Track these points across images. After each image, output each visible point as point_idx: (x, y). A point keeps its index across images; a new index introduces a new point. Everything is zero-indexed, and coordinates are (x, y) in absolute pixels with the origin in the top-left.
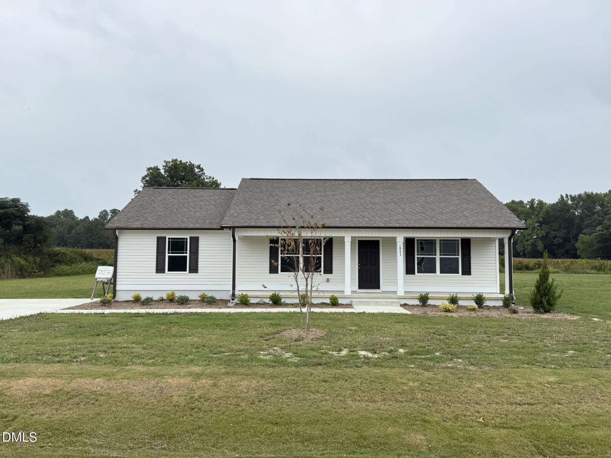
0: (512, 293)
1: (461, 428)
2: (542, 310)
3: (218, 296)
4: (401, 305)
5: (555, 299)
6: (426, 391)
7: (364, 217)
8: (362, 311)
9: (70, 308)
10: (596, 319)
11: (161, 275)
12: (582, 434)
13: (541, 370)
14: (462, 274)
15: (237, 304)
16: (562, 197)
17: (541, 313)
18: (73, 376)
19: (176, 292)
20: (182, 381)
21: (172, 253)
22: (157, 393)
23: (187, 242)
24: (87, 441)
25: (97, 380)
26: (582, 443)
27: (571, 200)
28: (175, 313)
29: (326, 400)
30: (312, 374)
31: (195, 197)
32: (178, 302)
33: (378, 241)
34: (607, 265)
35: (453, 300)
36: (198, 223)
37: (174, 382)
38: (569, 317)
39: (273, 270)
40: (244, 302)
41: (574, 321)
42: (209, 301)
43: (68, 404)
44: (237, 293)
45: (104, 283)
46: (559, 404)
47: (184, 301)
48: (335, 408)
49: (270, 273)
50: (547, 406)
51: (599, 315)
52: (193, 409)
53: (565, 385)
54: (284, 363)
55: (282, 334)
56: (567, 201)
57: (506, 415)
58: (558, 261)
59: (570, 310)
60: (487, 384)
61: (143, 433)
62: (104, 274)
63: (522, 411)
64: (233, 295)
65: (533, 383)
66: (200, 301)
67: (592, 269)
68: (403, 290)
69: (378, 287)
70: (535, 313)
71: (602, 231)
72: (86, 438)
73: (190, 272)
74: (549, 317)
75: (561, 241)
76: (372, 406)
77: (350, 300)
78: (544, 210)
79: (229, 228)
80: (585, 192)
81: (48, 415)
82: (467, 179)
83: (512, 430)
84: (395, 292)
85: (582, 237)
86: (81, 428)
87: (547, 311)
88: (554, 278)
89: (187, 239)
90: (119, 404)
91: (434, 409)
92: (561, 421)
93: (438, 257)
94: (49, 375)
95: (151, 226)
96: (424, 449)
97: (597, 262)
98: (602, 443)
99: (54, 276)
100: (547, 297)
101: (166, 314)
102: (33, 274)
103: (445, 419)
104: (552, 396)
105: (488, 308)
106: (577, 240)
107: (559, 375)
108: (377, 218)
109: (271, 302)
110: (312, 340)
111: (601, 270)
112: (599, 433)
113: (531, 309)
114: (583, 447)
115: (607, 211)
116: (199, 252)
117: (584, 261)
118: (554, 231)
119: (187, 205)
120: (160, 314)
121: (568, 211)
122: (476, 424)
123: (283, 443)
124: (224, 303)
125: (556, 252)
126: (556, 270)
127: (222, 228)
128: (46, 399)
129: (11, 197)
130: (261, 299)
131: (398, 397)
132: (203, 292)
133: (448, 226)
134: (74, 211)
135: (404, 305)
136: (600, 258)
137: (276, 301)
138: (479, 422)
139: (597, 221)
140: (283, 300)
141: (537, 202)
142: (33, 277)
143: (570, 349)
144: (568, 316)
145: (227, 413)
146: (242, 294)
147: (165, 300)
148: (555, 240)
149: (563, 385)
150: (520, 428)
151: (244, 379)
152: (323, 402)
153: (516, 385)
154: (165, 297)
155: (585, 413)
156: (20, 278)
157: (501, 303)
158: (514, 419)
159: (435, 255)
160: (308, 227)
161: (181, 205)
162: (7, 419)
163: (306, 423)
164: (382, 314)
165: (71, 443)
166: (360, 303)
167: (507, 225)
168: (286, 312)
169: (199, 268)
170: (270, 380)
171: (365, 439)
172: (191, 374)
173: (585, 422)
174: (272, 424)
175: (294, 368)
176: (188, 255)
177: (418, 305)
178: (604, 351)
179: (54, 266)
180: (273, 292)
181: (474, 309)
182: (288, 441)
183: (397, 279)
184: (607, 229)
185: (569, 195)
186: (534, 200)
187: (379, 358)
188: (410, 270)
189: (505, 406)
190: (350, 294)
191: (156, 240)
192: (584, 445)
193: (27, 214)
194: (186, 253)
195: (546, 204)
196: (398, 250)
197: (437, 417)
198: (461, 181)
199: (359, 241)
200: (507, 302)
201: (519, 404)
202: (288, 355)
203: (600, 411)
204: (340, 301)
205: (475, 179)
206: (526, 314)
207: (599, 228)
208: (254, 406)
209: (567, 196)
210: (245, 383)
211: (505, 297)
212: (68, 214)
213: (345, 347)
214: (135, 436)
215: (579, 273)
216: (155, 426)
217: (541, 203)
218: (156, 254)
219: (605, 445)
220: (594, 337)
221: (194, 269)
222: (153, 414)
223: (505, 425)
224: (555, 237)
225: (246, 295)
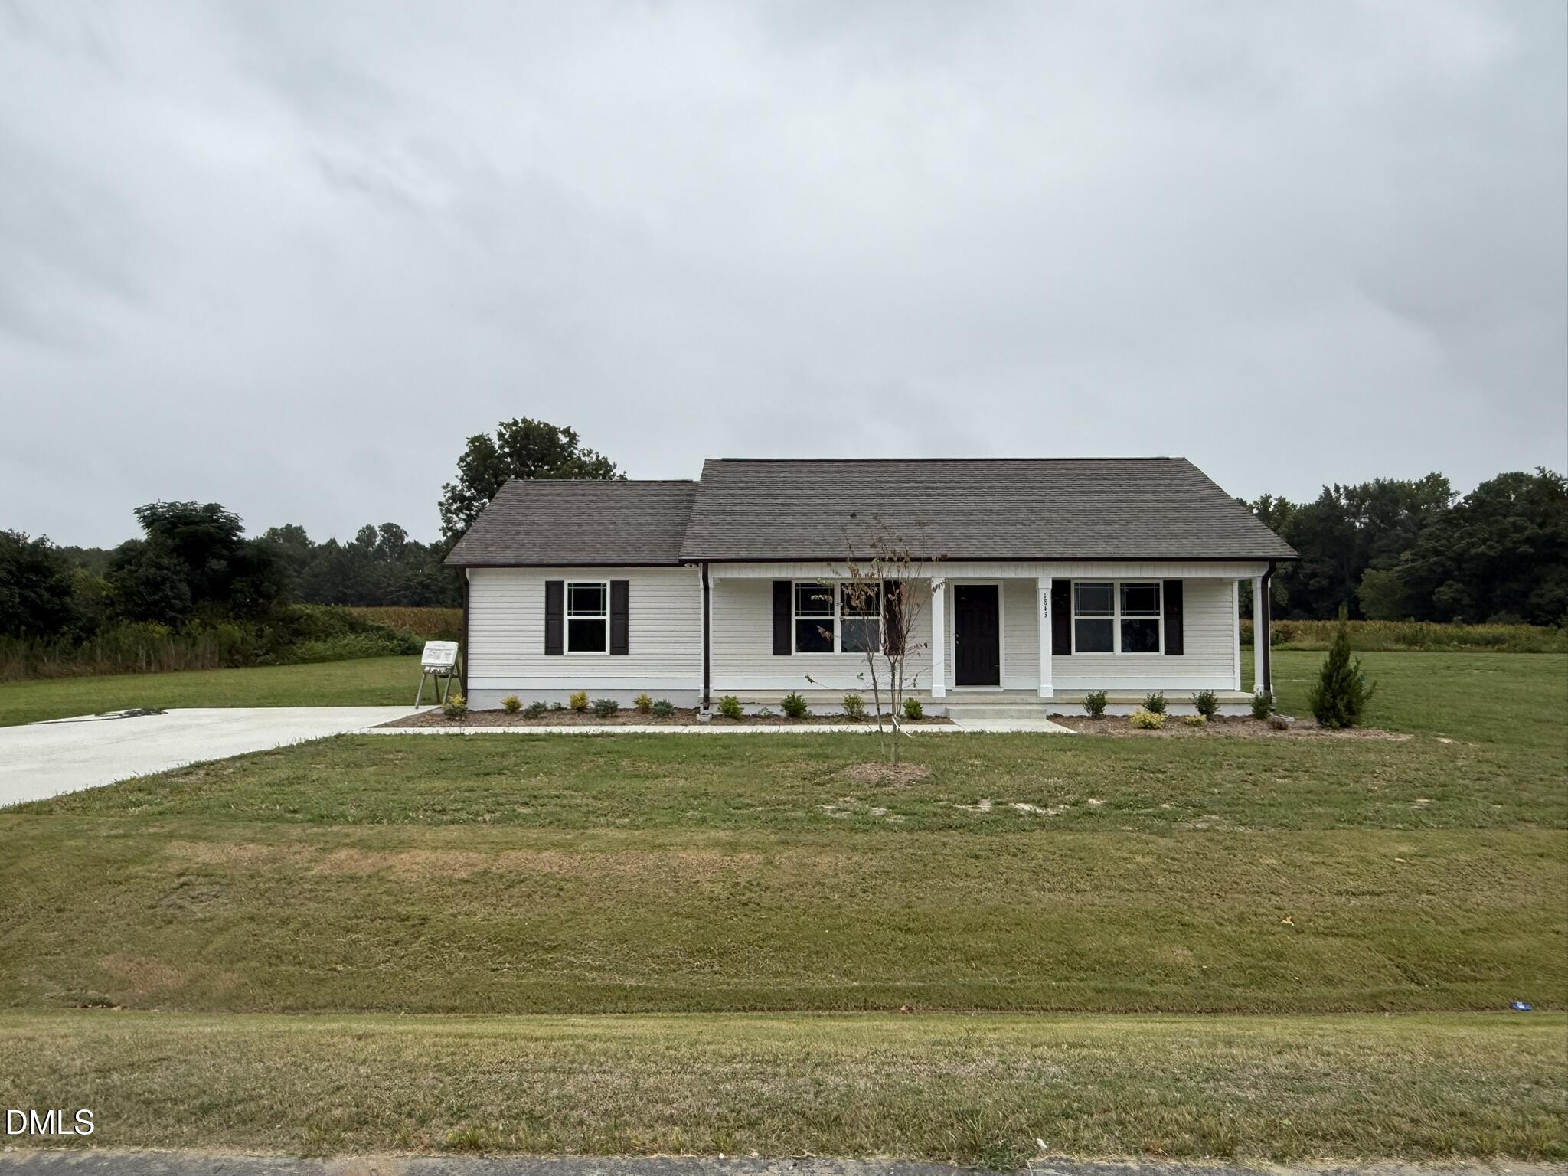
0: (1269, 689)
1: (1254, 936)
2: (1336, 724)
3: (676, 702)
4: (1049, 718)
5: (1361, 700)
6: (1170, 872)
7: (970, 537)
8: (977, 729)
9: (386, 725)
10: (1446, 741)
11: (554, 659)
12: (1485, 946)
13: (1377, 832)
14: (1166, 653)
15: (714, 717)
16: (1327, 491)
17: (1334, 729)
18: (497, 848)
19: (588, 694)
20: (705, 855)
21: (575, 614)
22: (667, 877)
23: (605, 591)
24: (573, 959)
25: (545, 854)
26: (1485, 961)
27: (1347, 497)
28: (602, 735)
29: (990, 890)
30: (945, 844)
31: (610, 499)
32: (596, 711)
33: (996, 587)
34: (1429, 632)
35: (1155, 705)
36: (626, 552)
37: (692, 857)
38: (1391, 737)
39: (781, 647)
40: (731, 712)
41: (1403, 744)
42: (661, 711)
43: (511, 897)
44: (712, 695)
45: (437, 675)
46: (1428, 893)
47: (607, 711)
48: (1010, 903)
49: (775, 653)
50: (1407, 897)
51: (1448, 733)
52: (745, 904)
53: (1434, 860)
54: (881, 825)
55: (844, 772)
56: (1338, 499)
57: (1334, 913)
58: (1324, 626)
59: (1388, 723)
60: (1283, 858)
61: (669, 945)
62: (438, 658)
63: (1362, 906)
64: (706, 698)
65: (1372, 856)
66: (635, 710)
67: (1397, 641)
68: (1051, 687)
69: (997, 683)
70: (1322, 728)
71: (1413, 561)
72: (568, 955)
73: (612, 653)
74: (1351, 736)
75: (1325, 583)
76: (1078, 899)
77: (944, 706)
78: (1290, 518)
79: (696, 562)
80: (1377, 481)
81: (482, 915)
82: (1168, 459)
83: (1350, 939)
84: (1034, 692)
85: (1370, 575)
86: (553, 937)
87: (1345, 725)
88: (1359, 659)
89: (605, 585)
90: (605, 896)
91: (1195, 904)
92: (1438, 923)
93: (1117, 619)
94: (449, 846)
95: (535, 560)
96: (1196, 973)
97: (1407, 627)
98: (1525, 962)
99: (295, 663)
100: (1346, 699)
101: (587, 736)
102: (253, 658)
103: (1219, 920)
104: (1414, 880)
105: (1223, 720)
106: (1359, 581)
107: (1417, 840)
108: (997, 539)
109: (784, 714)
110: (908, 783)
111: (1415, 644)
112: (1513, 944)
113: (1315, 723)
114: (1490, 969)
115: (1422, 520)
116: (630, 611)
117: (1378, 624)
118: (1311, 561)
119: (598, 516)
120: (576, 735)
121: (1341, 519)
122: (1280, 929)
123: (932, 963)
124: (689, 715)
125: (1315, 606)
126: (1321, 644)
127: (682, 563)
128: (468, 888)
129: (203, 500)
130: (762, 707)
131: (1121, 882)
132: (643, 693)
133: (1143, 555)
134: (305, 529)
135: (1055, 718)
136: (1413, 619)
137: (795, 710)
138: (1285, 925)
139: (1401, 542)
140: (808, 709)
141: (1275, 502)
142: (254, 665)
143: (1419, 796)
144: (1388, 735)
145: (812, 912)
146: (727, 697)
147: (564, 709)
148: (1312, 582)
149: (1428, 860)
150: (1365, 936)
151: (820, 853)
152: (984, 893)
153: (1340, 860)
154: (566, 703)
155: (1481, 907)
156: (229, 667)
157: (1248, 711)
158: (1351, 921)
159: (1112, 614)
160: (891, 560)
161: (585, 517)
162: (411, 922)
163: (964, 929)
164: (1018, 735)
165: (545, 964)
166: (966, 714)
167: (1259, 554)
168: (824, 733)
169: (630, 645)
170: (870, 855)
171: (1082, 956)
172: (716, 844)
173: (1485, 925)
174: (901, 930)
175: (905, 833)
176: (607, 618)
177: (1081, 718)
178: (1485, 797)
179: (291, 642)
180: (790, 694)
181: (1198, 723)
182: (939, 959)
183: (1038, 665)
184: (1423, 557)
185: (1341, 486)
186: (1270, 497)
187: (1057, 815)
188: (1061, 647)
189: (1328, 898)
190: (944, 695)
191: (543, 588)
192: (1491, 965)
193: (236, 535)
194: (604, 614)
195: (1294, 506)
196: (1042, 606)
197: (1204, 918)
198: (1155, 462)
199: (957, 588)
200: (1261, 709)
201: (1353, 894)
202: (878, 811)
203: (1507, 905)
204: (926, 711)
205: (1184, 459)
206: (1304, 732)
207: (1406, 555)
208: (856, 900)
209: (1337, 489)
210: (825, 860)
211: (1257, 698)
212: (293, 534)
213: (983, 797)
214: (660, 951)
215: (1372, 650)
216: (686, 933)
217: (1282, 502)
218: (543, 616)
219: (1529, 964)
220: (1458, 773)
221: (621, 647)
222: (677, 914)
223: (1335, 931)
224: (1314, 575)
225: (735, 698)
